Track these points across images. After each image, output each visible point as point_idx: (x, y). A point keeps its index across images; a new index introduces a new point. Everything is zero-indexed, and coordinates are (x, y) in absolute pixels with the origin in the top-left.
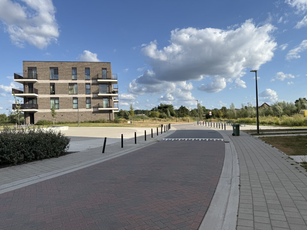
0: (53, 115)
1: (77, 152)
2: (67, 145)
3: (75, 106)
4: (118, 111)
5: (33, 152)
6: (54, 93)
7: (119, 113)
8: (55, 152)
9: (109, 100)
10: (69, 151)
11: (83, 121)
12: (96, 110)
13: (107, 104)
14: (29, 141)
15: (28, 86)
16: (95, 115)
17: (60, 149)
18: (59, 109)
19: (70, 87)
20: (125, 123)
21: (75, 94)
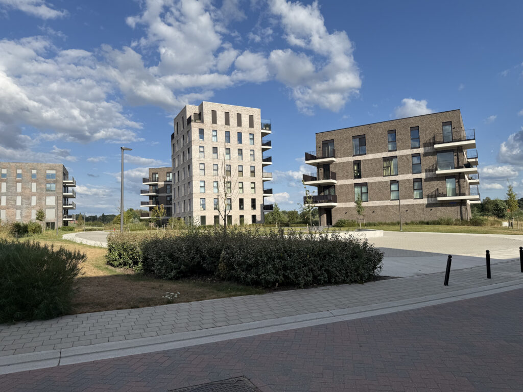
0: (359, 212)
1: (396, 278)
2: (378, 264)
3: (393, 195)
4: (479, 202)
5: (326, 270)
6: (360, 177)
7: (481, 204)
8: (358, 274)
9: (459, 182)
10: (382, 274)
11: (409, 222)
12: (432, 200)
13: (454, 190)
14: (319, 252)
15: (322, 169)
16: (431, 210)
17: (367, 269)
18: (368, 201)
19: (385, 163)
20: (496, 226)
21: (394, 175)
